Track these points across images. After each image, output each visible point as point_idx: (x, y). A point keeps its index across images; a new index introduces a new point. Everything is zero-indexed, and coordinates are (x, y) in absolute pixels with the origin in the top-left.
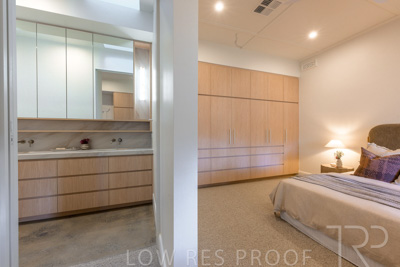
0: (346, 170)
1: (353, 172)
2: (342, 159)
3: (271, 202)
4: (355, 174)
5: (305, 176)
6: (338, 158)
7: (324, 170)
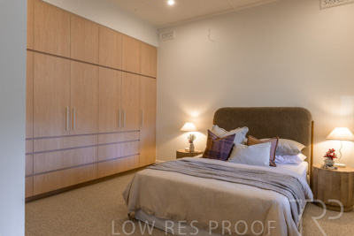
0: (197, 154)
1: (201, 155)
2: (194, 142)
3: (124, 203)
4: (203, 157)
5: (161, 164)
6: (191, 142)
7: (179, 155)
